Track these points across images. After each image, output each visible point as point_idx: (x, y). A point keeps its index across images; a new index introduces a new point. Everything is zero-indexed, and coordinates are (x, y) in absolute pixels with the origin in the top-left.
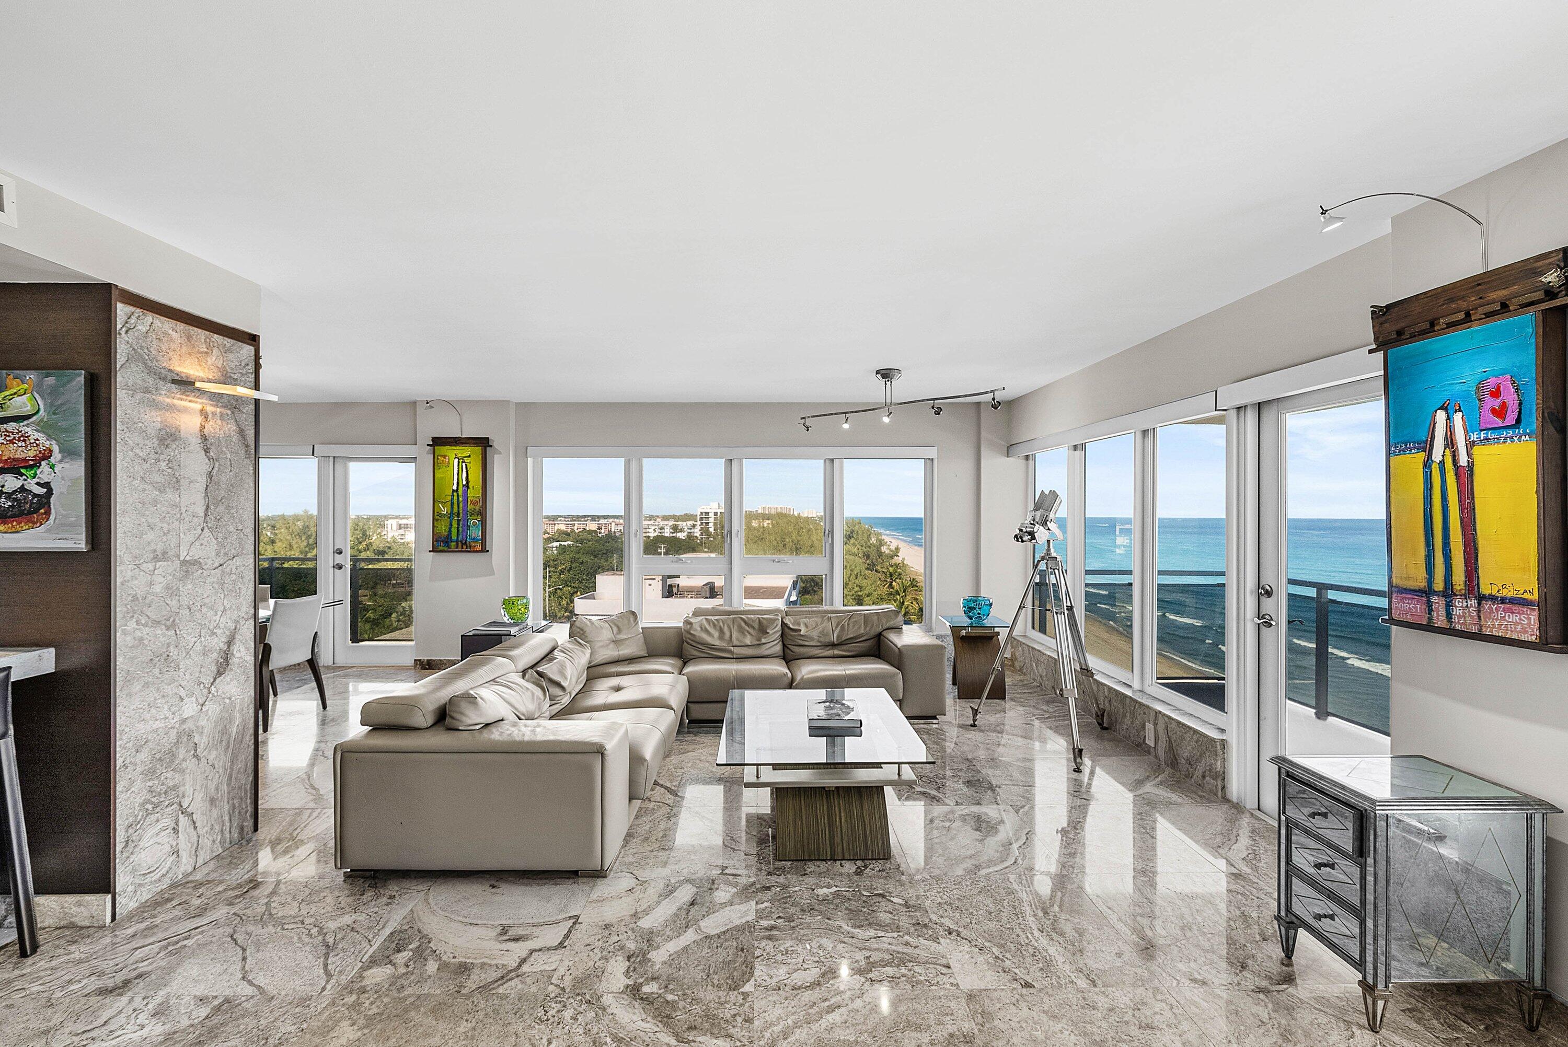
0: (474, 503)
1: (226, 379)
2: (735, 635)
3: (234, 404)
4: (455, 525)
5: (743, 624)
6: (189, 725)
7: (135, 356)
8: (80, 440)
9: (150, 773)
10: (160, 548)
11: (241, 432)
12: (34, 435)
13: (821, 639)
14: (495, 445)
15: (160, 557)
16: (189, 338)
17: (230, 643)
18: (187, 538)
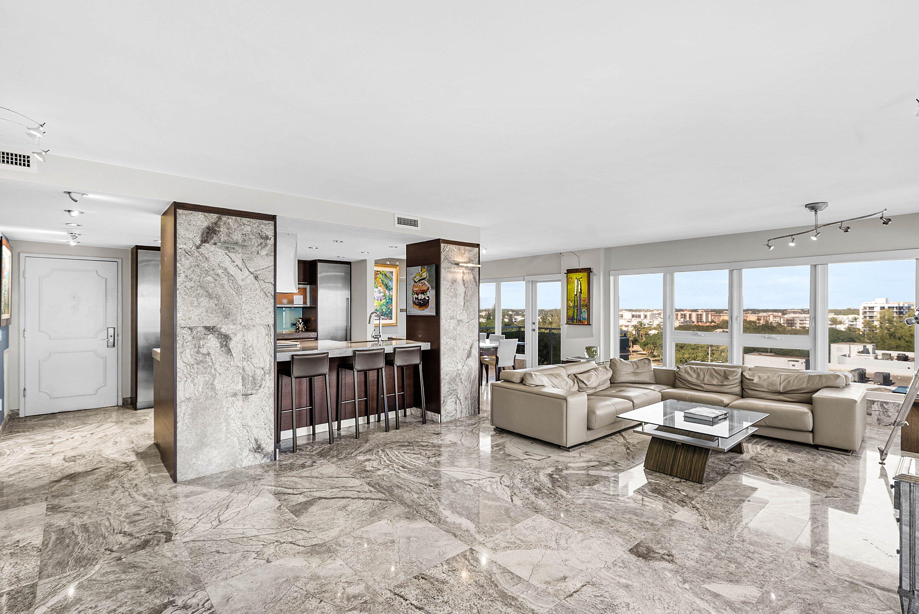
0: (584, 301)
1: (470, 261)
2: (707, 377)
3: (472, 269)
4: (576, 312)
5: (713, 372)
6: (459, 372)
7: (446, 258)
8: (434, 284)
9: (449, 383)
10: (452, 315)
11: (474, 278)
12: (427, 283)
13: (770, 388)
14: (594, 271)
15: (452, 318)
16: (459, 249)
17: (471, 348)
18: (459, 313)
